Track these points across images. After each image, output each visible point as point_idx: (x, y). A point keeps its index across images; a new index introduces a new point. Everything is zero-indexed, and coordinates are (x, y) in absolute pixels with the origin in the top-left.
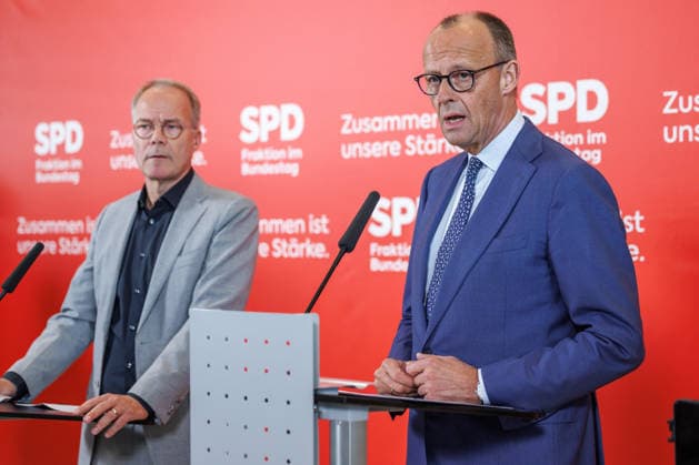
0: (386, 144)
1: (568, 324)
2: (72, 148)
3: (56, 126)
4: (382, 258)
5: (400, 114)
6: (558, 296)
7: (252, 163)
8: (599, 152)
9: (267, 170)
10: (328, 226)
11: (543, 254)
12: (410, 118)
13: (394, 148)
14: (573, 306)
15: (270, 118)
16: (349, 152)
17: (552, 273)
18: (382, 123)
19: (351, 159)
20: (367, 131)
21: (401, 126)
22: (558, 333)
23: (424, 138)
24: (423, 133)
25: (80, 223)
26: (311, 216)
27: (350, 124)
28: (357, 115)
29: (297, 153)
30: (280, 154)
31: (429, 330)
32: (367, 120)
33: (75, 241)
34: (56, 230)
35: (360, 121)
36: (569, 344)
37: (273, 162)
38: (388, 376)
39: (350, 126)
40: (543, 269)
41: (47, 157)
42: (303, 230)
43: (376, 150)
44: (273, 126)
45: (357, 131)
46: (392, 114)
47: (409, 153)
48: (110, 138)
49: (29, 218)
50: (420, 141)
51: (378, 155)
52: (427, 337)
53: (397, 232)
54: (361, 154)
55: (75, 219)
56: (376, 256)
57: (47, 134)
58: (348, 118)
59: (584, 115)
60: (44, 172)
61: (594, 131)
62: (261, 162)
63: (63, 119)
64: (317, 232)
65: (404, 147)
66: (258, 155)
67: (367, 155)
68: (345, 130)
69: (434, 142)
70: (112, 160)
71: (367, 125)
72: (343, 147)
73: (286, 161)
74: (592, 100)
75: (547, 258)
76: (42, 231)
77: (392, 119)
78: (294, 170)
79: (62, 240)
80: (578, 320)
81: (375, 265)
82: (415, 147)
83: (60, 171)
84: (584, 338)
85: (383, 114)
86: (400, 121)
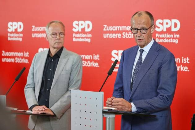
0: (117, 34)
2: (19, 30)
3: (15, 23)
5: (121, 26)
7: (76, 38)
9: (81, 40)
10: (99, 58)
12: (124, 27)
13: (119, 36)
15: (82, 25)
16: (106, 36)
18: (116, 28)
19: (106, 38)
20: (111, 30)
21: (121, 29)
24: (128, 32)
25: (22, 53)
26: (94, 55)
27: (106, 28)
28: (108, 25)
29: (90, 35)
30: (85, 36)
32: (111, 27)
33: (20, 59)
34: (14, 55)
35: (109, 27)
37: (83, 38)
39: (106, 29)
41: (12, 33)
42: (92, 59)
43: (114, 36)
44: (83, 27)
45: (108, 30)
47: (124, 37)
48: (32, 28)
49: (6, 51)
50: (127, 34)
51: (114, 37)
54: (109, 37)
55: (21, 52)
57: (12, 26)
58: (105, 26)
60: (11, 37)
62: (79, 38)
63: (17, 21)
64: (96, 59)
65: (122, 35)
66: (78, 35)
67: (111, 37)
68: (104, 30)
69: (131, 35)
70: (32, 34)
71: (111, 28)
72: (104, 35)
73: (87, 38)
76: (10, 55)
77: (119, 27)
78: (89, 40)
79: (16, 58)
83: (16, 37)
85: (116, 25)
86: (121, 28)
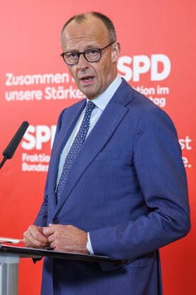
0: (33, 92)
1: (144, 207)
4: (30, 163)
5: (42, 73)
6: (138, 189)
8: (164, 99)
11: (130, 163)
12: (48, 76)
13: (38, 95)
14: (147, 195)
16: (10, 97)
17: (135, 175)
18: (31, 79)
19: (11, 101)
20: (22, 84)
21: (43, 81)
22: (138, 212)
23: (57, 89)
24: (56, 86)
27: (11, 79)
28: (16, 74)
31: (58, 207)
32: (21, 77)
35: (18, 78)
36: (144, 219)
38: (32, 236)
39: (11, 81)
40: (130, 172)
43: (27, 96)
45: (16, 84)
46: (37, 74)
47: (48, 98)
50: (54, 91)
51: (28, 99)
52: (56, 211)
53: (39, 147)
54: (18, 98)
56: (26, 161)
58: (10, 75)
59: (156, 77)
61: (161, 87)
65: (44, 94)
67: (21, 99)
68: (8, 83)
69: (63, 92)
71: (22, 80)
72: (7, 94)
74: (161, 67)
75: (132, 165)
77: (37, 77)
80: (151, 205)
81: (25, 167)
82: (51, 94)
84: (154, 216)
85: (31, 74)
86: (42, 78)
